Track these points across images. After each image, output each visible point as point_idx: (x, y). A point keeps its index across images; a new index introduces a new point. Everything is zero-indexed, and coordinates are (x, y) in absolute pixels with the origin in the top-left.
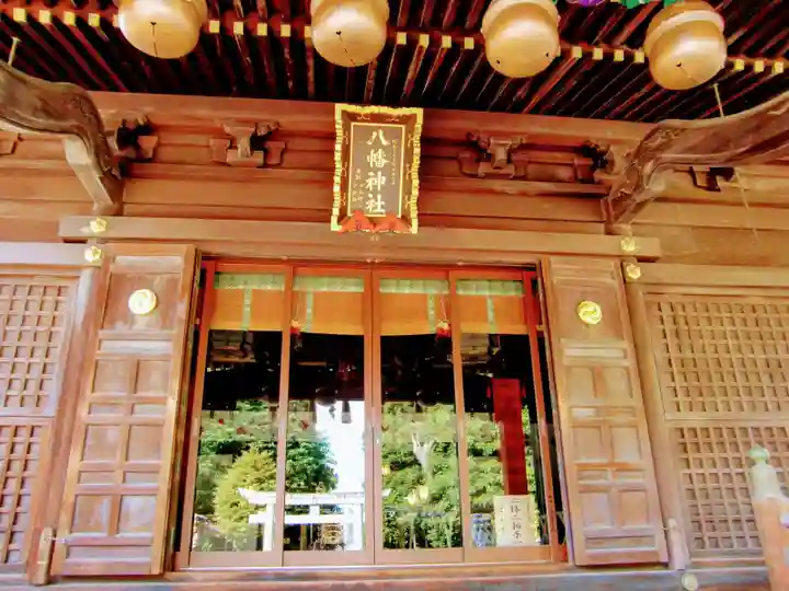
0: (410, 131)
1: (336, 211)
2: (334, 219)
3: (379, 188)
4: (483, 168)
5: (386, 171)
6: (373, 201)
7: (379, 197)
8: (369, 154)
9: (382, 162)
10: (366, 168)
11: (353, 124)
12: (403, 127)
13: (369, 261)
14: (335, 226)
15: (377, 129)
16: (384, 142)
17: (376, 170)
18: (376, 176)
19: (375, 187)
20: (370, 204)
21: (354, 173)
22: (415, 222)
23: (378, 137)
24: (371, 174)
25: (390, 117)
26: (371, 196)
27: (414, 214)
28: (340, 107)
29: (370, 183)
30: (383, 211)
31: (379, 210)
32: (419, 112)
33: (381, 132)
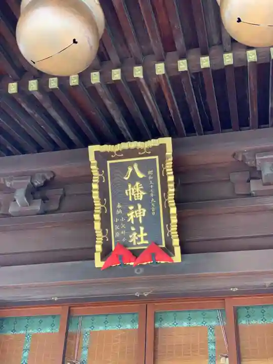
0: (163, 161)
1: (99, 248)
2: (97, 256)
3: (141, 221)
4: (254, 186)
5: (146, 203)
6: (135, 234)
7: (142, 229)
8: (127, 188)
9: (140, 196)
10: (126, 202)
11: (109, 162)
12: (157, 157)
13: (137, 294)
14: (99, 263)
15: (131, 164)
16: (140, 175)
17: (135, 203)
18: (136, 208)
19: (136, 219)
20: (133, 238)
21: (115, 209)
22: (178, 250)
23: (133, 171)
24: (131, 208)
25: (141, 150)
26: (133, 229)
27: (176, 242)
28: (93, 149)
29: (131, 216)
30: (147, 242)
31: (143, 242)
32: (168, 141)
33: (136, 166)
